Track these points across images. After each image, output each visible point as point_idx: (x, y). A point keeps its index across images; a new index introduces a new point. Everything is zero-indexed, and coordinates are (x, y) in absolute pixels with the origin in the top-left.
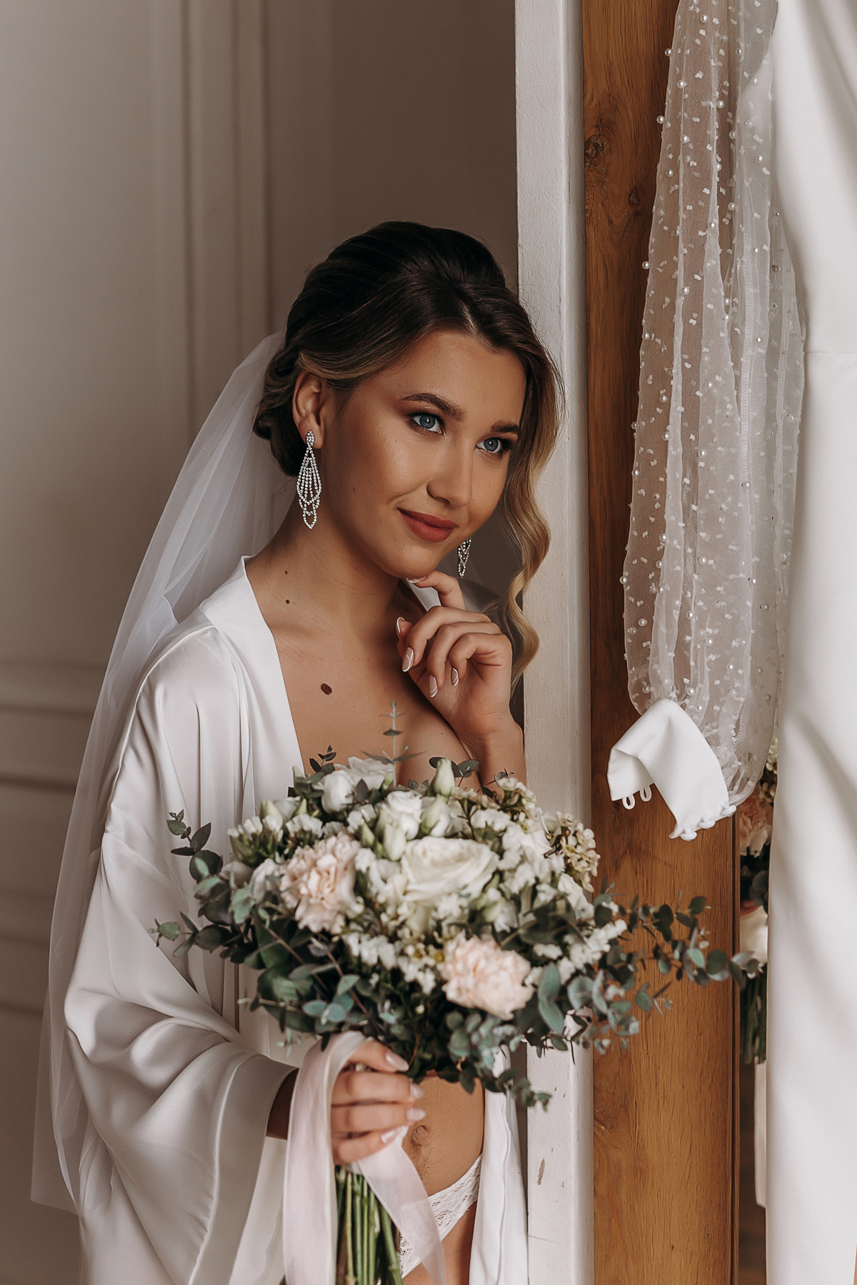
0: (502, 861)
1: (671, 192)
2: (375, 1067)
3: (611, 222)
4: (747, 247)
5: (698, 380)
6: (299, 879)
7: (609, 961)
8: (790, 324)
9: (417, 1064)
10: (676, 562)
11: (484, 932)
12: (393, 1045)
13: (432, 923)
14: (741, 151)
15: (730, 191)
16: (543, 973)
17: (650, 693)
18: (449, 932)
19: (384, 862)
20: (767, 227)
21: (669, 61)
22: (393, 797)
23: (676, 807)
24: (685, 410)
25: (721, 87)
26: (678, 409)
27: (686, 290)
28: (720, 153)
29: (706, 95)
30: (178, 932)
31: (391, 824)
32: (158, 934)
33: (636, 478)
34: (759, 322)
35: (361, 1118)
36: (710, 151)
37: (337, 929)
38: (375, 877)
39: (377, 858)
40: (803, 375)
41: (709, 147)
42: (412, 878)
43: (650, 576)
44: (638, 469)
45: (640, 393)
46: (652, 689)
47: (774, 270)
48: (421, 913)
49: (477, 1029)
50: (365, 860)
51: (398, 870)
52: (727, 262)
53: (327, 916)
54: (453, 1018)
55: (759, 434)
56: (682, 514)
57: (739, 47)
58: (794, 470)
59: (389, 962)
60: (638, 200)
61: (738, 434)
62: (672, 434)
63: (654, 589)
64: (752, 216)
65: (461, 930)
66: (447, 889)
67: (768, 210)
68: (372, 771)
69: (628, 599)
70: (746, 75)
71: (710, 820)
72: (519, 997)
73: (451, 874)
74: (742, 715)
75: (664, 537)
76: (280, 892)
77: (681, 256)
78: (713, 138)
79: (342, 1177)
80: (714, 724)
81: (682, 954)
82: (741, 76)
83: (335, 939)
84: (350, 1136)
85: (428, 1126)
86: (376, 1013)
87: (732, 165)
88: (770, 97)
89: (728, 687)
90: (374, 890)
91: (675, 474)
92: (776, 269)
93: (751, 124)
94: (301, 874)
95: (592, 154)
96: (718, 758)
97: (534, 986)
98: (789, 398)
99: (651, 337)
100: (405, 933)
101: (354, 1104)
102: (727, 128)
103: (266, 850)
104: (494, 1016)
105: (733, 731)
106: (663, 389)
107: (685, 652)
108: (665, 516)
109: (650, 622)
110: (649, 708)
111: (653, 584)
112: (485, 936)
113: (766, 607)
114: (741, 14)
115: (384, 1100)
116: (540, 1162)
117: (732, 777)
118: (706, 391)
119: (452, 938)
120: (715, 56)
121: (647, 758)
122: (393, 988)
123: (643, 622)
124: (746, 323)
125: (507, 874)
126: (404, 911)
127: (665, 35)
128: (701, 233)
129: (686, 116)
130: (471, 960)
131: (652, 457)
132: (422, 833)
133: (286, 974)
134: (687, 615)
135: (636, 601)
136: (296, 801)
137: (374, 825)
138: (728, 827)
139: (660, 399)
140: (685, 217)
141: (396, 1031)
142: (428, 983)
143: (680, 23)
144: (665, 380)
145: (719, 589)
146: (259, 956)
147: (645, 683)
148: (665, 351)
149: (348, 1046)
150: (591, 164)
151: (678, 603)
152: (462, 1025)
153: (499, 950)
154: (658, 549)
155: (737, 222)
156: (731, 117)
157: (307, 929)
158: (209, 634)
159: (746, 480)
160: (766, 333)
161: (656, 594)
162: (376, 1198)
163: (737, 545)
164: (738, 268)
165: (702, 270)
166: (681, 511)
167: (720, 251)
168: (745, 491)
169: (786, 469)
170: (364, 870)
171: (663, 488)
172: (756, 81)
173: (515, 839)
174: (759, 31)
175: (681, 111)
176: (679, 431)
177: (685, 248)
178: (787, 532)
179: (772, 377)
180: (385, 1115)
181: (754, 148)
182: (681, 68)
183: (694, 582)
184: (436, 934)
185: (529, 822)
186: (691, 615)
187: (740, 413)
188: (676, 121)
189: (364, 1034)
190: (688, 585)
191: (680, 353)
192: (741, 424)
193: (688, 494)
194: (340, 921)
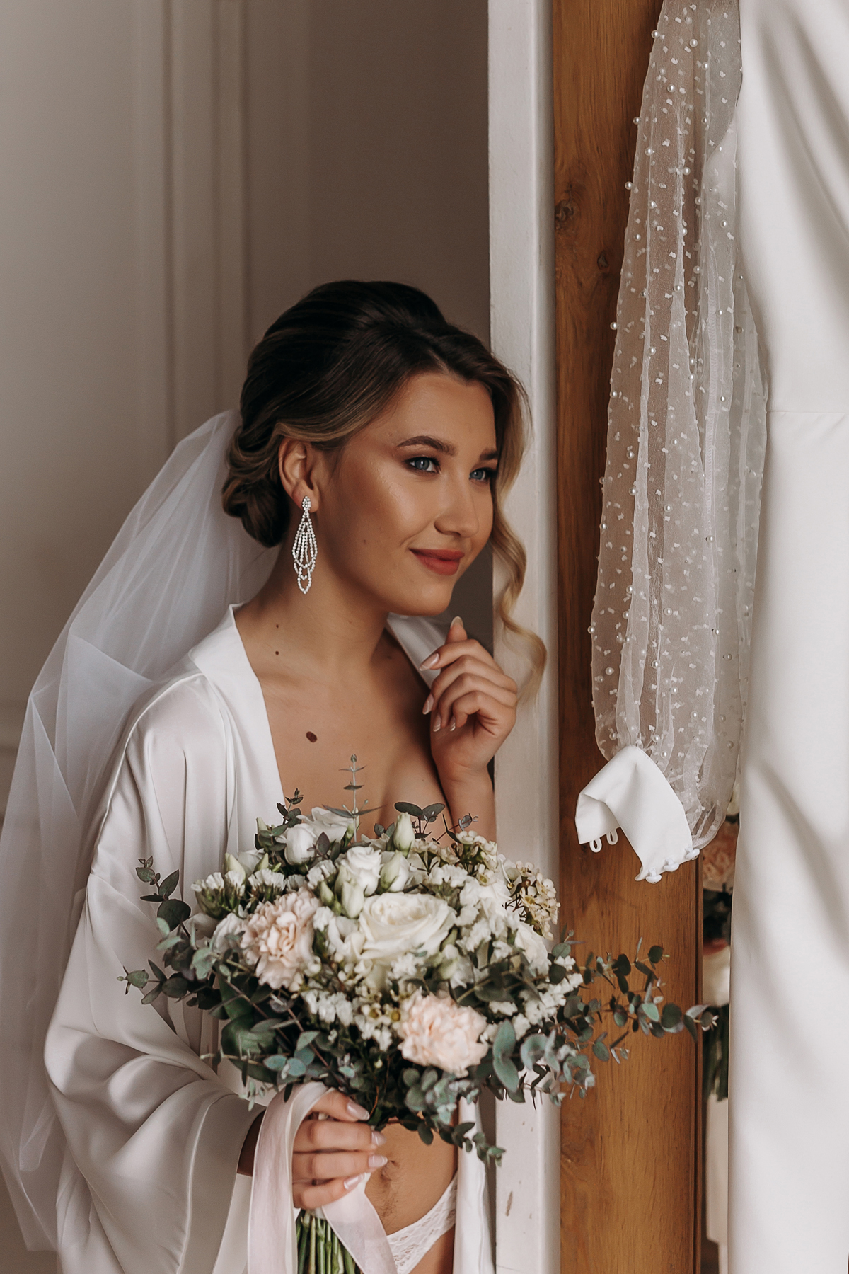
0: (459, 918)
1: (638, 255)
2: (337, 1117)
3: (580, 284)
4: (712, 310)
5: (663, 437)
6: (259, 936)
7: (566, 1014)
8: (752, 383)
9: (378, 1113)
10: (642, 613)
11: (440, 988)
12: (354, 1096)
13: (388, 982)
14: (707, 217)
15: (696, 255)
16: (498, 1030)
17: (617, 739)
18: (406, 990)
19: (344, 919)
20: (731, 290)
21: (637, 129)
22: (353, 853)
23: (642, 850)
24: (651, 466)
25: (687, 155)
26: (645, 466)
27: (652, 350)
28: (685, 218)
29: (673, 161)
30: (146, 980)
31: (349, 882)
32: (127, 982)
33: (604, 531)
34: (723, 382)
35: (324, 1166)
36: (676, 216)
37: (295, 987)
38: (333, 935)
39: (335, 915)
40: (765, 432)
41: (675, 213)
42: (370, 937)
43: (617, 627)
44: (606, 523)
45: (607, 449)
46: (619, 736)
47: (737, 331)
48: (377, 971)
49: (431, 1087)
50: (324, 918)
51: (355, 928)
52: (692, 324)
53: (287, 974)
54: (409, 1075)
55: (722, 489)
56: (648, 566)
57: (705, 115)
58: (756, 525)
59: (347, 1019)
60: (607, 262)
61: (702, 489)
62: (638, 489)
63: (621, 639)
64: (717, 279)
65: (418, 988)
66: (404, 948)
67: (732, 273)
68: (335, 824)
69: (595, 648)
70: (711, 143)
71: (674, 863)
72: (475, 1054)
73: (407, 932)
74: (705, 761)
75: (631, 589)
76: (241, 950)
77: (648, 318)
78: (680, 204)
79: (306, 1221)
80: (679, 770)
81: (637, 1008)
82: (706, 143)
83: (295, 996)
84: (314, 1183)
85: (397, 1161)
86: (336, 1066)
87: (698, 230)
88: (735, 164)
89: (692, 734)
90: (332, 949)
91: (641, 527)
92: (739, 330)
93: (716, 190)
94: (262, 931)
95: (562, 218)
96: (682, 803)
97: (489, 1042)
98: (751, 455)
99: (618, 395)
100: (362, 990)
101: (317, 1152)
102: (692, 193)
103: (228, 904)
104: (448, 1074)
105: (697, 777)
106: (630, 446)
107: (651, 700)
108: (632, 569)
109: (617, 671)
110: (616, 754)
111: (620, 634)
112: (441, 993)
113: (729, 657)
114: (707, 84)
115: (346, 1149)
116: (508, 1194)
117: (696, 822)
118: (672, 447)
119: (408, 996)
120: (682, 125)
121: (613, 803)
122: (352, 1043)
123: (610, 671)
124: (711, 382)
125: (464, 930)
126: (361, 969)
127: (633, 104)
128: (667, 296)
129: (653, 182)
130: (427, 1018)
131: (618, 512)
132: (382, 889)
133: (249, 1027)
134: (653, 664)
135: (603, 651)
136: (260, 853)
137: (333, 882)
138: (692, 869)
139: (627, 455)
140: (652, 279)
141: (355, 1084)
142: (384, 1040)
143: (648, 93)
144: (632, 437)
145: (683, 639)
146: (223, 1009)
147: (612, 730)
148: (632, 408)
149: (311, 1096)
150: (561, 228)
151: (644, 652)
152: (419, 1082)
153: (455, 1007)
154: (625, 600)
155: (702, 285)
156: (697, 183)
157: (267, 986)
158: (198, 682)
159: (710, 534)
160: (729, 392)
161: (623, 643)
162: (339, 1242)
163: (701, 597)
164: (703, 329)
165: (668, 331)
166: (647, 564)
167: (685, 313)
168: (709, 544)
169: (748, 523)
170: (322, 928)
171: (629, 541)
172: (721, 149)
173: (472, 894)
174: (724, 101)
175: (648, 178)
176: (645, 487)
177: (651, 309)
178: (749, 584)
179: (735, 434)
180: (346, 1162)
181: (719, 213)
182: (649, 135)
183: (660, 632)
184: (392, 992)
185: (489, 874)
186: (657, 664)
187: (704, 470)
188: (643, 187)
189: (325, 1085)
190: (654, 635)
191: (646, 411)
192: (705, 481)
193: (654, 548)
194: (299, 980)
